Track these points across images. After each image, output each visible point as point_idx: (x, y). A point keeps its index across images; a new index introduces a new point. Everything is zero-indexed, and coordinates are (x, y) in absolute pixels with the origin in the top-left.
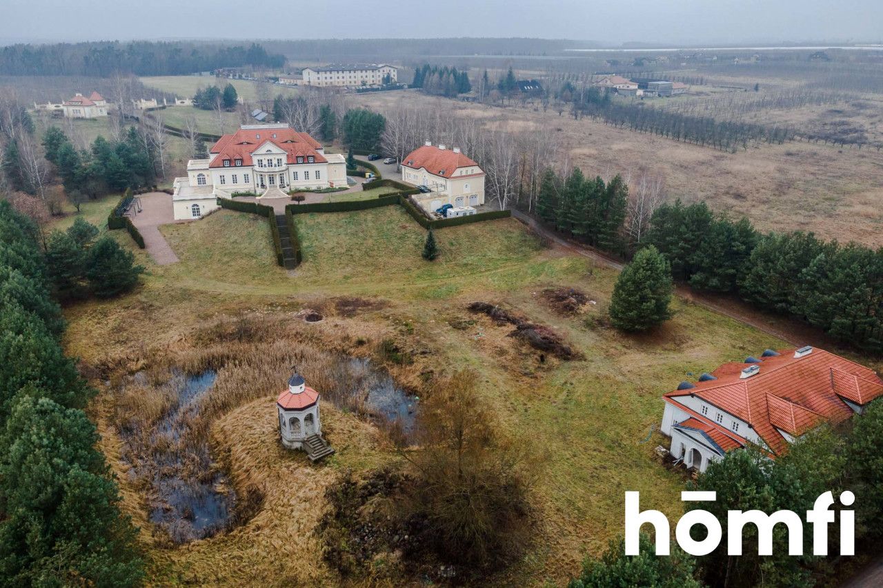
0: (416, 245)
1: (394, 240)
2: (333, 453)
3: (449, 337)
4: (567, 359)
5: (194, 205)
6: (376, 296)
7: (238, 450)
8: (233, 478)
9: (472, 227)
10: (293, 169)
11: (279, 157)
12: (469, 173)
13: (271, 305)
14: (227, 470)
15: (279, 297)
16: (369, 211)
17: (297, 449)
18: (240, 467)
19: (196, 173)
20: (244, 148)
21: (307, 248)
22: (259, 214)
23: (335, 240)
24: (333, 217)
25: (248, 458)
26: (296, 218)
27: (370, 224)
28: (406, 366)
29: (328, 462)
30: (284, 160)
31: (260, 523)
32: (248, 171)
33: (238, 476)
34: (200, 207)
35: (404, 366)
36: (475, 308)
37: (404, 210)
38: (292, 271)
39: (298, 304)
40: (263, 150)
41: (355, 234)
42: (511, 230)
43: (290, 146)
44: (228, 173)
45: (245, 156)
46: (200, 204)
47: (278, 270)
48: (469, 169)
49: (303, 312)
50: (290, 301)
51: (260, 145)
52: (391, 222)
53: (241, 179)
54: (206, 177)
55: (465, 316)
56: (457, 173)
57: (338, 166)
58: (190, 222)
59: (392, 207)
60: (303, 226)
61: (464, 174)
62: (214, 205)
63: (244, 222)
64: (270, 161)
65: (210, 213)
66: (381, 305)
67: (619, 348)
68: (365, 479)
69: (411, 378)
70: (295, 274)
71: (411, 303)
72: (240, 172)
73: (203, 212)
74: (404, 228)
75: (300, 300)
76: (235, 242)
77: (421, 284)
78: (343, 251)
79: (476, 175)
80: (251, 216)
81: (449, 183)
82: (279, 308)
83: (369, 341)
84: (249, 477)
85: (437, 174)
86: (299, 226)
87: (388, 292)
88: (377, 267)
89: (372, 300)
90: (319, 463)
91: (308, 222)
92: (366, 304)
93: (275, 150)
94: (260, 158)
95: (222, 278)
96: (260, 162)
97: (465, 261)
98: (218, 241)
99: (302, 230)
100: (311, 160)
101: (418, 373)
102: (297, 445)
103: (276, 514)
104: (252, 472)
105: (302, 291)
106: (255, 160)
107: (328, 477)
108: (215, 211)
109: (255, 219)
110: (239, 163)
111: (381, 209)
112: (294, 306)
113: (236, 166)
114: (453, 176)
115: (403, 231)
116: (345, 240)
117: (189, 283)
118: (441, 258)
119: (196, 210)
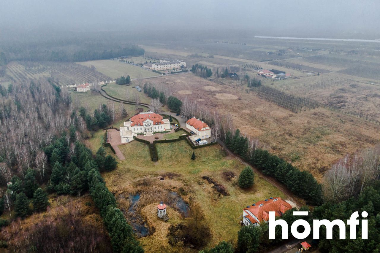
0: (189, 154)
1: (183, 152)
2: (169, 219)
3: (197, 187)
4: (225, 195)
6: (178, 172)
7: (148, 217)
8: (148, 224)
9: (206, 148)
10: (155, 126)
11: (151, 123)
12: (206, 129)
13: (151, 174)
14: (146, 222)
15: (153, 172)
16: (177, 142)
17: (161, 218)
18: (149, 221)
19: (127, 127)
20: (141, 120)
21: (159, 155)
22: (146, 143)
23: (167, 152)
24: (166, 144)
25: (151, 220)
26: (156, 145)
27: (177, 147)
29: (168, 221)
30: (152, 123)
31: (156, 234)
32: (142, 127)
35: (185, 195)
36: (204, 178)
37: (186, 141)
38: (155, 163)
40: (146, 121)
41: (172, 150)
42: (217, 149)
43: (154, 119)
44: (136, 128)
45: (141, 122)
46: (129, 138)
47: (152, 162)
49: (159, 177)
50: (156, 173)
51: (145, 119)
52: (183, 146)
53: (139, 129)
54: (129, 128)
55: (201, 180)
56: (202, 129)
57: (168, 124)
58: (126, 144)
59: (183, 140)
61: (204, 129)
62: (132, 139)
63: (142, 146)
64: (148, 124)
65: (132, 141)
66: (180, 175)
67: (239, 192)
68: (176, 225)
70: (157, 164)
71: (187, 175)
72: (139, 127)
73: (130, 141)
75: (158, 173)
76: (140, 152)
77: (190, 168)
78: (169, 156)
79: (208, 129)
80: (144, 144)
81: (200, 132)
82: (153, 175)
83: (177, 187)
84: (151, 224)
85: (197, 129)
87: (181, 171)
88: (178, 162)
89: (177, 174)
90: (166, 221)
91: (159, 146)
92: (176, 175)
93: (150, 121)
94: (145, 123)
95: (137, 165)
97: (203, 160)
98: (135, 152)
99: (158, 149)
100: (160, 123)
101: (188, 198)
102: (161, 217)
103: (158, 232)
105: (159, 170)
106: (144, 124)
107: (168, 225)
110: (139, 125)
112: (157, 175)
115: (186, 149)
116: (170, 153)
117: (129, 166)
118: (196, 159)
119: (127, 140)
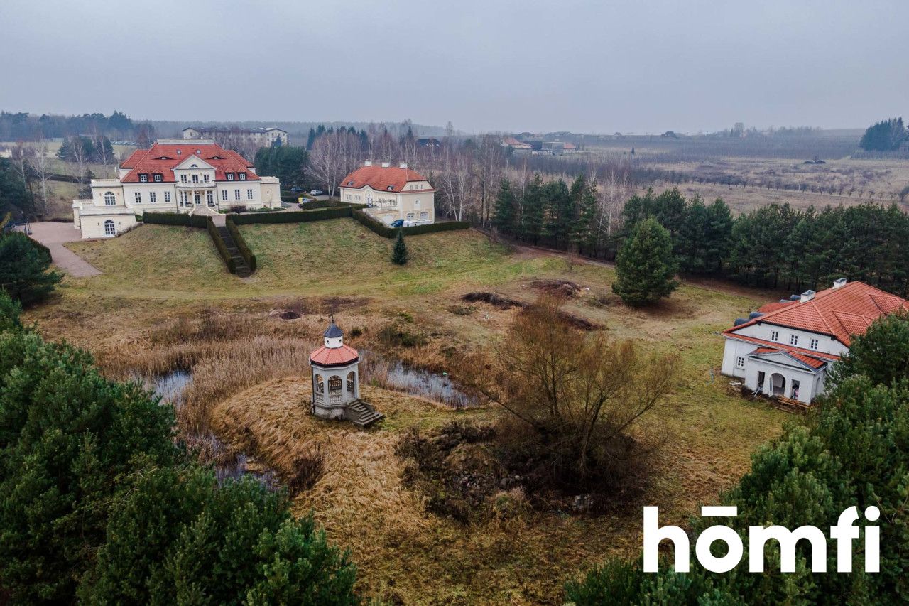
0: (381, 253)
1: (356, 248)
2: (383, 417)
3: (458, 322)
4: (590, 329)
5: (107, 222)
6: (354, 295)
7: (260, 427)
8: (264, 455)
10: (223, 186)
11: (206, 173)
12: (419, 188)
13: (235, 307)
15: (241, 300)
16: (321, 222)
17: (336, 418)
18: (270, 442)
19: (104, 191)
20: (163, 163)
21: (259, 255)
22: (194, 226)
23: (290, 249)
24: (281, 228)
25: (279, 431)
26: (240, 229)
27: (325, 234)
28: (419, 347)
29: (381, 426)
30: (212, 176)
31: (331, 484)
32: (169, 188)
33: (271, 452)
34: (116, 224)
35: (417, 347)
36: (470, 298)
37: (357, 222)
38: (246, 279)
39: (266, 305)
40: (187, 164)
41: (311, 243)
42: (474, 239)
43: (218, 163)
44: (145, 190)
45: (166, 172)
46: (116, 220)
47: (231, 277)
48: (419, 184)
49: (275, 312)
50: (256, 303)
51: (181, 161)
52: (347, 232)
53: (160, 197)
54: (115, 196)
55: (465, 305)
56: (407, 187)
57: (271, 186)
58: (104, 240)
59: (344, 220)
60: (249, 236)
61: (414, 189)
62: (132, 222)
63: (176, 235)
64: (195, 178)
65: (129, 230)
66: (364, 302)
67: (634, 318)
68: (433, 436)
69: (431, 356)
70: (251, 281)
71: (397, 298)
72: (160, 189)
73: (118, 229)
74: (362, 237)
75: (268, 302)
76: (170, 253)
77: (399, 284)
78: (301, 258)
79: (424, 190)
80: (184, 228)
81: (400, 198)
82: (245, 310)
83: (366, 330)
84: (288, 449)
85: (386, 190)
86: (244, 236)
87: (366, 291)
88: (345, 272)
89: (352, 298)
90: (371, 427)
91: (253, 232)
92: (347, 302)
93: (201, 164)
94: (184, 173)
95: (164, 287)
96: (184, 178)
97: (437, 264)
98: (148, 253)
99: (249, 241)
100: (243, 177)
101: (437, 352)
102: (337, 413)
103: (345, 474)
104: (291, 443)
105: (267, 294)
106: (178, 175)
107: (387, 439)
108: (135, 228)
109: (191, 231)
110: (158, 178)
111: (333, 221)
112: (263, 307)
113: (155, 182)
114: (404, 190)
115: (362, 240)
116: (302, 249)
117: (121, 292)
118: (410, 262)
119: (109, 227)
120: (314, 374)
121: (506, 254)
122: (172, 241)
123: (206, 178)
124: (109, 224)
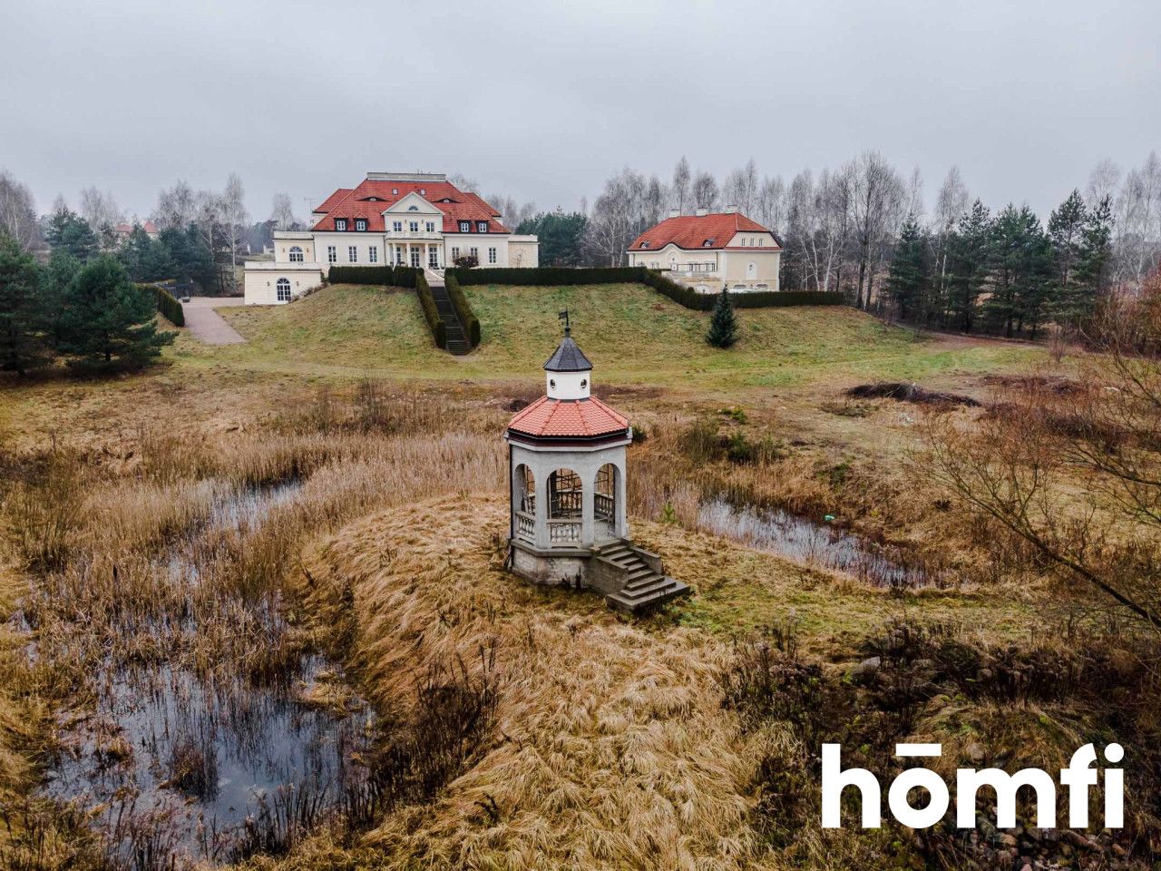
0: (689, 330)
1: (647, 323)
2: (686, 593)
3: (844, 427)
5: (281, 281)
6: (638, 384)
8: (363, 664)
9: (782, 311)
10: (453, 240)
11: (430, 220)
12: (756, 244)
13: (429, 391)
16: (593, 286)
17: (565, 585)
18: (383, 630)
19: (289, 246)
20: (371, 206)
21: (487, 326)
22: (397, 285)
23: (539, 318)
25: (412, 602)
26: (466, 291)
27: (598, 302)
28: (767, 463)
29: (681, 616)
30: (439, 226)
31: (499, 791)
32: (375, 238)
33: (379, 655)
34: (292, 285)
35: (762, 464)
36: (861, 392)
37: (651, 288)
38: (460, 356)
39: (482, 390)
40: (403, 206)
43: (450, 208)
44: (342, 241)
45: (373, 218)
46: (290, 277)
47: (437, 352)
48: (757, 237)
49: (494, 401)
50: (467, 387)
51: (396, 201)
52: (633, 301)
53: (364, 252)
54: (304, 253)
56: (737, 241)
57: (525, 247)
58: (274, 309)
59: (630, 285)
60: (478, 300)
61: (747, 244)
62: (315, 282)
64: (414, 226)
65: (309, 292)
66: (654, 393)
69: (794, 482)
70: (468, 359)
71: (716, 391)
72: (363, 241)
73: (296, 291)
74: (658, 308)
75: (486, 386)
76: (353, 319)
77: (719, 372)
78: (554, 332)
79: (766, 248)
80: (383, 288)
81: (723, 258)
82: (445, 396)
83: (656, 434)
84: (419, 652)
85: (701, 247)
86: (470, 300)
87: (660, 379)
88: (628, 354)
89: (634, 387)
90: (655, 615)
91: (485, 295)
93: (424, 206)
94: (398, 219)
95: (329, 361)
96: (398, 227)
97: (789, 350)
98: (321, 319)
99: (476, 306)
100: (483, 226)
102: (568, 570)
103: (556, 758)
104: (430, 636)
105: (488, 377)
106: (389, 222)
108: (316, 290)
109: (392, 292)
110: (361, 225)
111: (613, 286)
112: (475, 393)
113: (356, 231)
114: (730, 245)
115: (658, 313)
118: (741, 346)
119: (283, 290)
120: (515, 465)
121: (915, 342)
122: (361, 304)
123: (430, 228)
124: (283, 285)
